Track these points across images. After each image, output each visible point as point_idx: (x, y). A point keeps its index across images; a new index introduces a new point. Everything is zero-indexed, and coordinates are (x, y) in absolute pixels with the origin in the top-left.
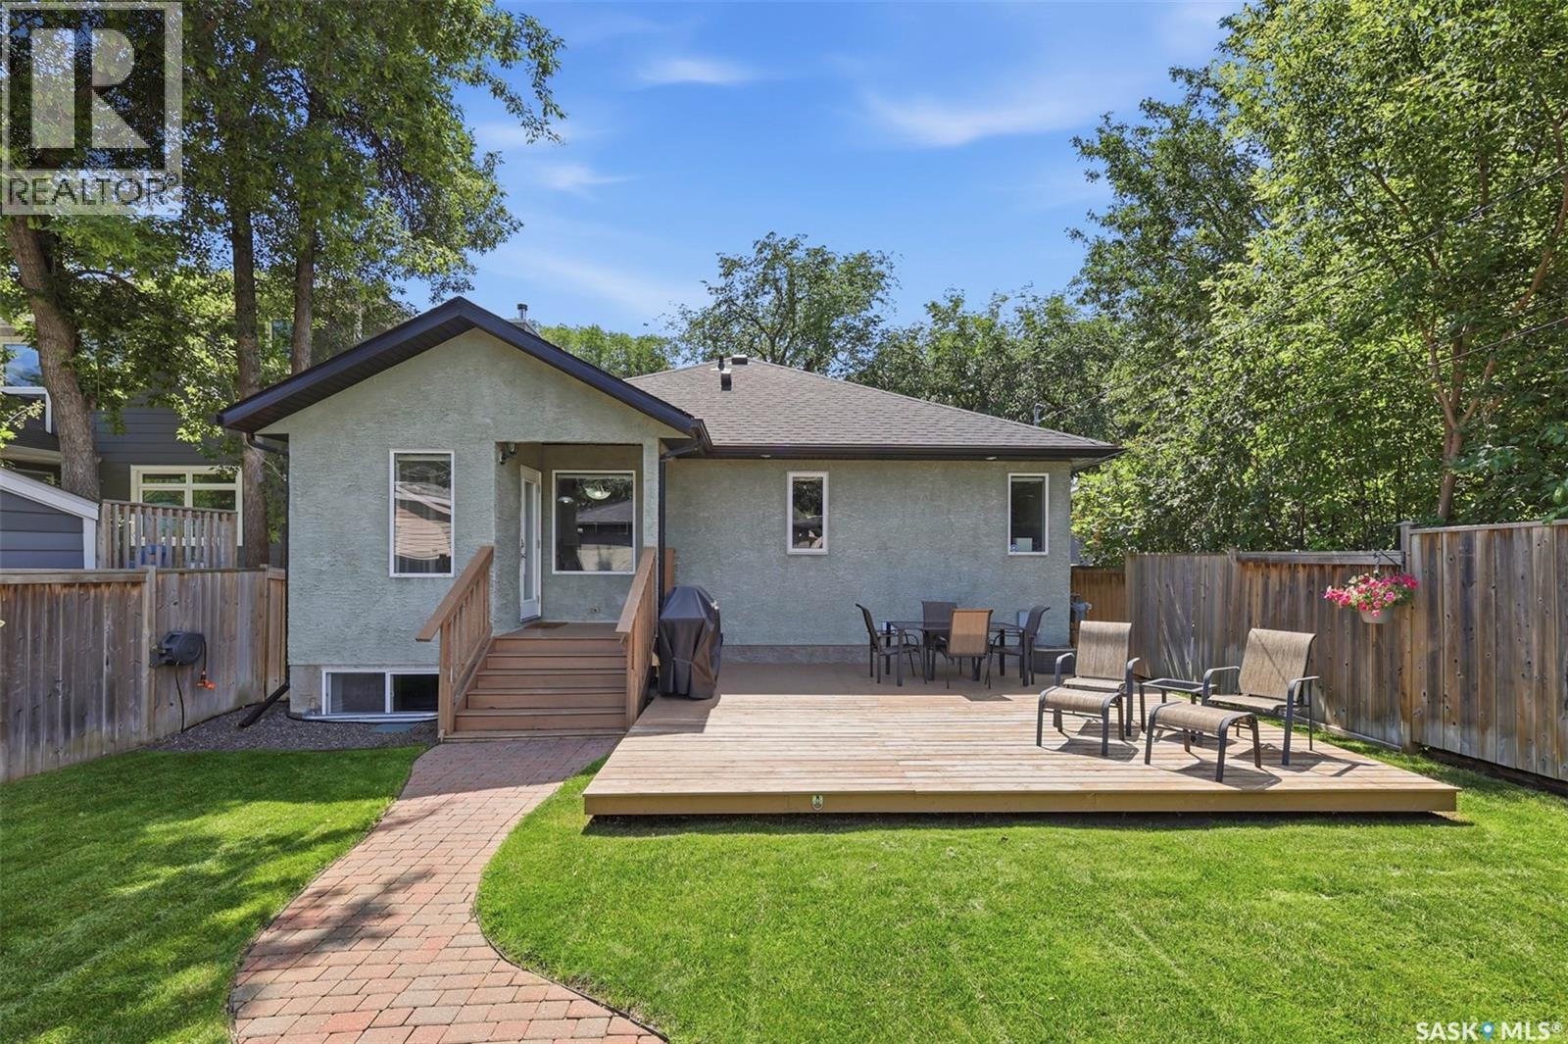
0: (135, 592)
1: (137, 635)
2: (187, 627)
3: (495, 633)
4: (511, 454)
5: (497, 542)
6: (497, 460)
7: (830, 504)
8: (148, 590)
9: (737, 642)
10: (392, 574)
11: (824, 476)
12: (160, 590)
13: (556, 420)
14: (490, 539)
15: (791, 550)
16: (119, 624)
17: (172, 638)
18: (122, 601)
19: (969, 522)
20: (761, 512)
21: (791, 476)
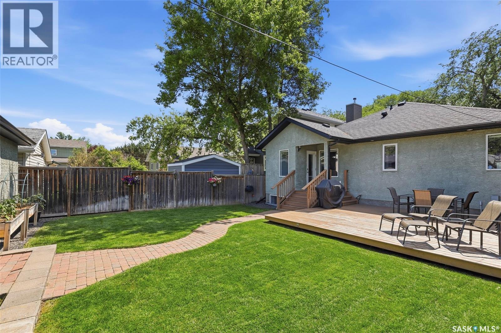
0: (243, 179)
1: (243, 185)
2: (251, 185)
3: (296, 189)
4: (299, 149)
5: (296, 169)
6: (296, 150)
7: (398, 153)
8: (244, 178)
9: (366, 198)
10: (280, 176)
11: (396, 145)
12: (246, 178)
13: (306, 140)
14: (294, 169)
15: (384, 170)
16: (240, 184)
17: (247, 187)
18: (241, 180)
19: (463, 157)
20: (374, 158)
21: (384, 146)
